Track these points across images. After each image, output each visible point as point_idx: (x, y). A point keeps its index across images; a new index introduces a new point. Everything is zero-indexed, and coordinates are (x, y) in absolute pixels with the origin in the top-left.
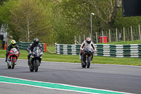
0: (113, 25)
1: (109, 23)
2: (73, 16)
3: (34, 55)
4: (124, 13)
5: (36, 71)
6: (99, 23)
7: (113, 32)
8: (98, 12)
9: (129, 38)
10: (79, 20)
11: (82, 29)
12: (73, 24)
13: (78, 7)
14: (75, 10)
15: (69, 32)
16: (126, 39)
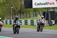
0: (20, 12)
1: (19, 11)
2: (4, 8)
3: (17, 25)
4: (25, 7)
5: (18, 33)
6: (15, 11)
7: (20, 15)
8: (14, 7)
9: (27, 17)
10: (6, 10)
11: (8, 14)
12: (4, 12)
13: (6, 5)
14: (5, 6)
15: (2, 15)
16: (26, 18)
